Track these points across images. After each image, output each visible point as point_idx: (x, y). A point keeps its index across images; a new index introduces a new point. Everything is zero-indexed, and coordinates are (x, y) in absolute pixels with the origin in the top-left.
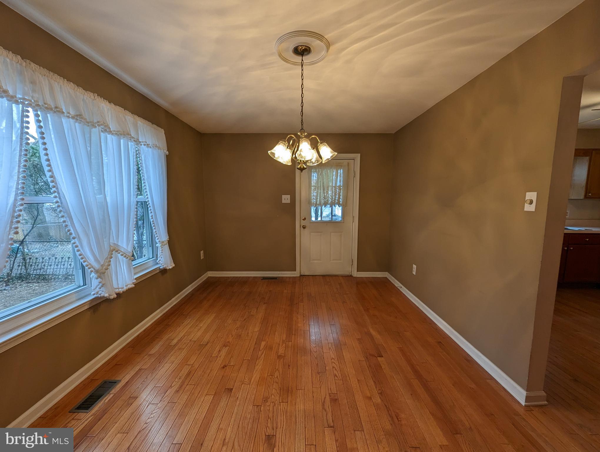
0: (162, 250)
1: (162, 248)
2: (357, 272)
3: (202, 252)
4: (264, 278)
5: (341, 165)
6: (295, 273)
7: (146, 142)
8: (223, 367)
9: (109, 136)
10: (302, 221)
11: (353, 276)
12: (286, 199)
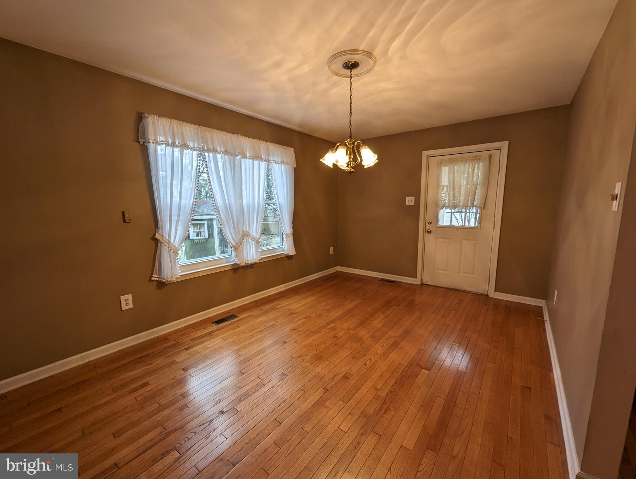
0: (286, 240)
1: (286, 239)
2: (495, 291)
3: (332, 248)
4: (382, 280)
5: (480, 158)
6: (416, 280)
7: (275, 160)
8: (293, 330)
9: (247, 160)
10: (427, 224)
11: (489, 296)
12: (410, 201)
